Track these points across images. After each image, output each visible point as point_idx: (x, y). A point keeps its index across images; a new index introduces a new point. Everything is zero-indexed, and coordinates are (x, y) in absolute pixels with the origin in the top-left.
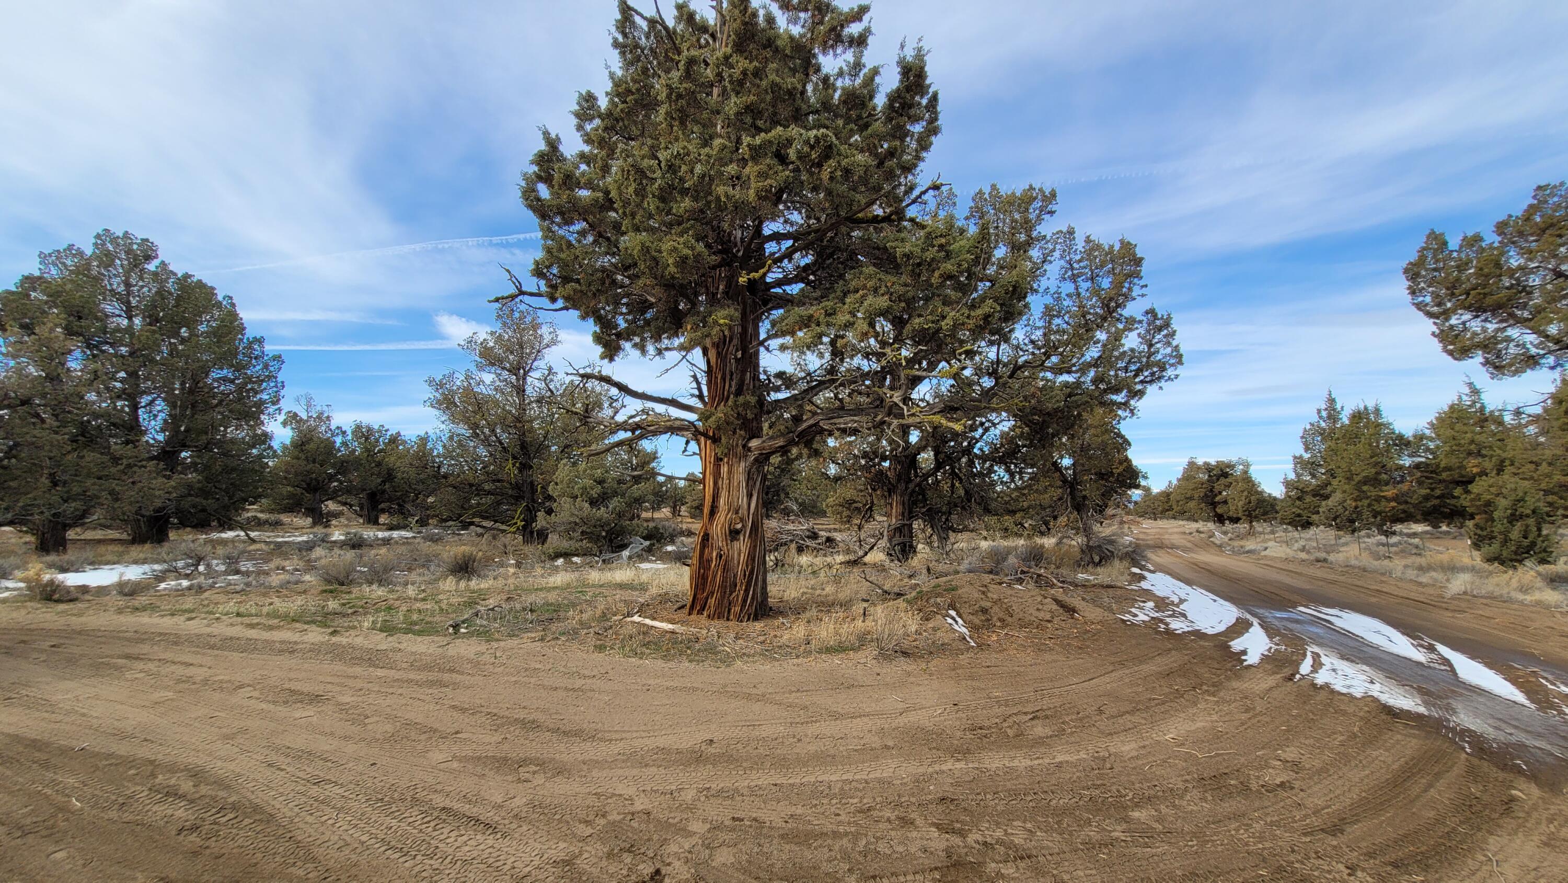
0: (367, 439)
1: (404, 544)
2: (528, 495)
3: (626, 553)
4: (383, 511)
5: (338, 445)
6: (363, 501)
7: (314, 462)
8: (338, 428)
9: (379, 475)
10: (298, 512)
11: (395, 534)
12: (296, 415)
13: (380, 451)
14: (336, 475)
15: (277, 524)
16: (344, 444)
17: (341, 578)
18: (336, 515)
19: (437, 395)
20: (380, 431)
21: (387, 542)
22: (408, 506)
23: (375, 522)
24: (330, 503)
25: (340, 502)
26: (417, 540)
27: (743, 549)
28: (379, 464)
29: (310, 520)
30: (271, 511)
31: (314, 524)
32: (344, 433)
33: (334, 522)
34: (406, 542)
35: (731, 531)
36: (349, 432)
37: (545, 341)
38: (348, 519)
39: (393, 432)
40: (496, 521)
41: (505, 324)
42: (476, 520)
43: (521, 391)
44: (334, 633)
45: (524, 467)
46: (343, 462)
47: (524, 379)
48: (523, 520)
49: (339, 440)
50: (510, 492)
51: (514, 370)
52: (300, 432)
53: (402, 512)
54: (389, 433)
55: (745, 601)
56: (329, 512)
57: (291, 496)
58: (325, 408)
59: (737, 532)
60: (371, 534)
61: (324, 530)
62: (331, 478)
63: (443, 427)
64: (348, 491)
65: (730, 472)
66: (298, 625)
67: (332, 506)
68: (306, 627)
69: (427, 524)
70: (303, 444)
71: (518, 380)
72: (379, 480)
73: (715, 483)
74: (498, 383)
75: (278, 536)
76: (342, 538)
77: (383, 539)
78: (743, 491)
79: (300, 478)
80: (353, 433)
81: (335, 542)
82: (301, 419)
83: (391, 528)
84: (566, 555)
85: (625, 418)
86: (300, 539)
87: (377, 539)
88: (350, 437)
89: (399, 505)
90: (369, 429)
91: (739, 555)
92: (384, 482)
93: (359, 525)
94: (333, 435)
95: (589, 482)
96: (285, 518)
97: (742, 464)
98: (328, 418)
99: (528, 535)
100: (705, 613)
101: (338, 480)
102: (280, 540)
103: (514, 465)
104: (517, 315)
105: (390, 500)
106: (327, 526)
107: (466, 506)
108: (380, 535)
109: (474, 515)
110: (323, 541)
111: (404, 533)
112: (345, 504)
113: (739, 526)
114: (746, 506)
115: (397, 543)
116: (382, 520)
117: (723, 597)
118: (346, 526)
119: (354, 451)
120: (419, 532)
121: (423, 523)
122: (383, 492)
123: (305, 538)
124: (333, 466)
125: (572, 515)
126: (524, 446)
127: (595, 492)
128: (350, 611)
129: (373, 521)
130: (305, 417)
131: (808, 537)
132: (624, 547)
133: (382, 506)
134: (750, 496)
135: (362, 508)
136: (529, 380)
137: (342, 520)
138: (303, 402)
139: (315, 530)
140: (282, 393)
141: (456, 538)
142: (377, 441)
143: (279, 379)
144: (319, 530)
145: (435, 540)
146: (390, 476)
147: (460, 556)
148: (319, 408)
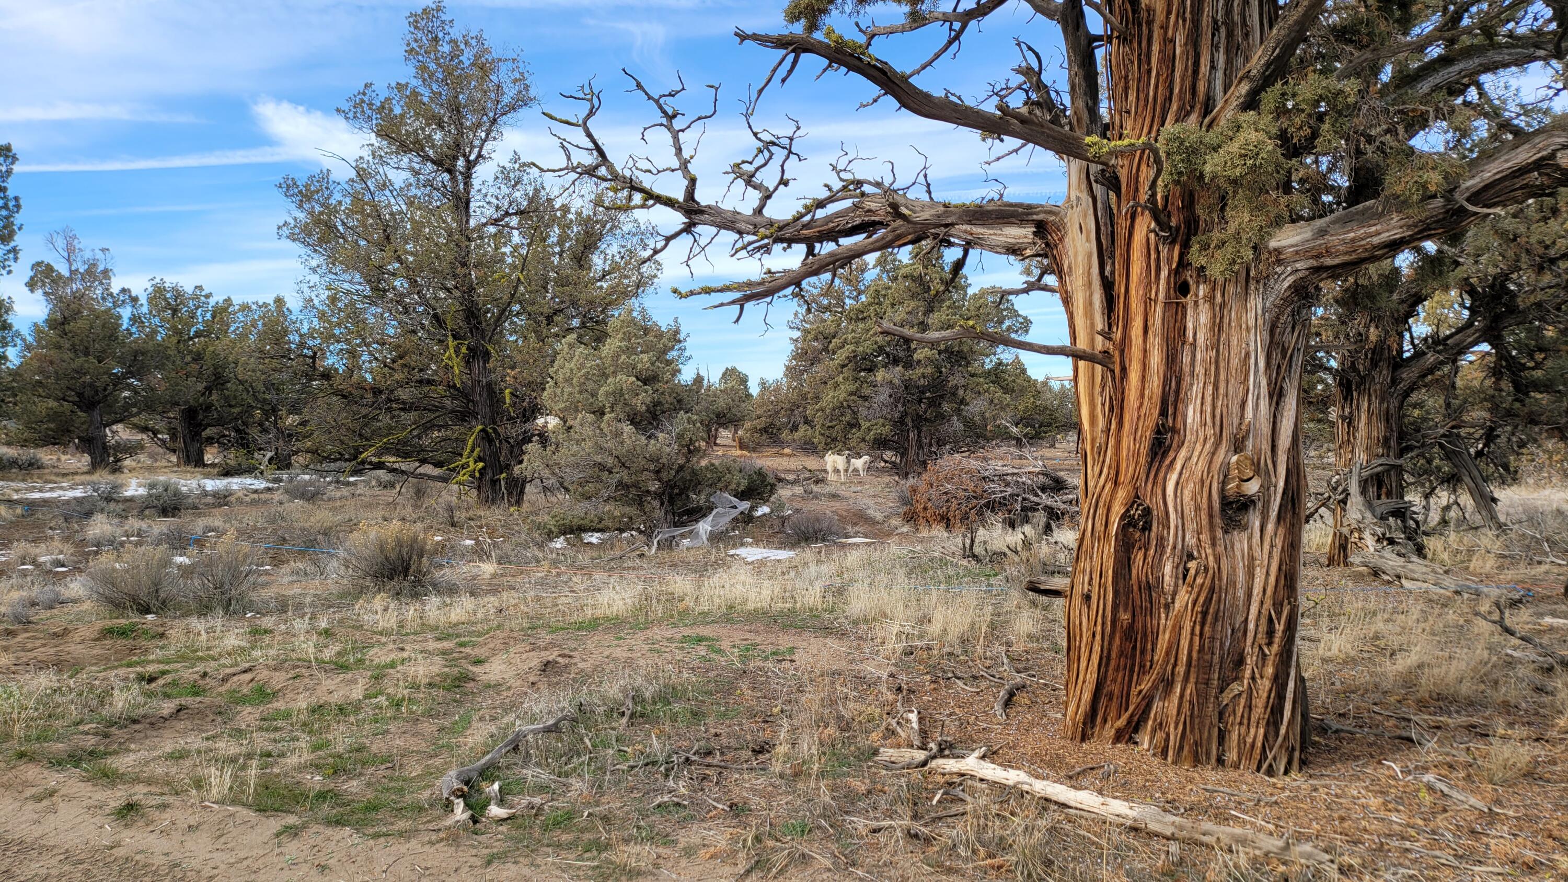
0: (175, 311)
1: (254, 502)
2: (483, 409)
3: (704, 527)
4: (210, 441)
5: (125, 324)
6: (175, 423)
7: (86, 353)
8: (124, 291)
9: (199, 376)
10: (66, 445)
11: (236, 483)
12: (50, 268)
13: (198, 334)
14: (125, 376)
15: (31, 467)
16: (135, 319)
17: (144, 598)
18: (132, 449)
19: (301, 216)
20: (195, 297)
21: (222, 499)
22: (254, 432)
23: (199, 462)
24: (119, 427)
25: (135, 426)
26: (277, 496)
27: (1261, 556)
28: (198, 357)
29: (87, 458)
30: (24, 443)
31: (95, 466)
32: (135, 300)
33: (128, 462)
34: (256, 500)
35: (1226, 503)
36: (143, 300)
37: (506, 100)
38: (152, 456)
39: (217, 298)
40: (423, 461)
41: (423, 68)
42: (390, 459)
43: (462, 204)
44: (128, 812)
45: (477, 355)
46: (136, 354)
47: (468, 176)
48: (480, 459)
49: (126, 313)
50: (448, 402)
51: (444, 163)
52: (60, 299)
53: (244, 443)
54: (212, 301)
55: (1276, 711)
56: (118, 444)
57: (53, 416)
58: (100, 255)
59: (1244, 504)
60: (193, 483)
61: (111, 478)
62: (118, 382)
63: (315, 279)
64: (149, 406)
65: (1218, 327)
66: (31, 772)
67: (121, 433)
68: (53, 778)
69: (288, 466)
70: (65, 321)
71: (454, 179)
72: (200, 387)
73: (1171, 360)
74: (414, 191)
75: (32, 489)
76: (142, 491)
77: (215, 494)
78: (1259, 381)
79: (64, 383)
80: (150, 300)
81: (131, 500)
82: (60, 276)
83: (227, 473)
84: (574, 530)
85: (799, 207)
86: (70, 494)
87: (205, 494)
88: (145, 309)
89: (238, 431)
90: (178, 294)
91: (1251, 575)
92: (209, 389)
93: (170, 467)
94: (116, 305)
95: (626, 380)
96: (46, 456)
97: (1256, 303)
98: (106, 273)
99: (487, 489)
100: (1145, 740)
101: (129, 387)
102: (36, 495)
103: (457, 350)
104: (446, 48)
105: (220, 422)
106: (116, 469)
107: (367, 432)
108: (211, 485)
109: (385, 450)
110: (108, 499)
111: (249, 482)
112: (144, 429)
113: (1253, 487)
114: (1266, 429)
115: (240, 501)
116: (209, 458)
117: (1202, 696)
118: (150, 469)
119: (154, 332)
120: (278, 480)
121: (282, 462)
122: (209, 407)
123: (78, 493)
124: (121, 361)
125: (601, 449)
126: (472, 314)
127: (642, 400)
128: (168, 707)
129: (194, 460)
130: (65, 272)
131: (1043, 489)
132: (698, 513)
133: (209, 432)
134: (1277, 395)
135: (174, 437)
136: (476, 182)
137: (142, 457)
138: (60, 243)
139: (95, 477)
140: (18, 219)
141: (345, 491)
142: (193, 316)
143: (11, 193)
144: (103, 478)
145: (311, 496)
146: (218, 380)
147: (391, 543)
148: (88, 255)
